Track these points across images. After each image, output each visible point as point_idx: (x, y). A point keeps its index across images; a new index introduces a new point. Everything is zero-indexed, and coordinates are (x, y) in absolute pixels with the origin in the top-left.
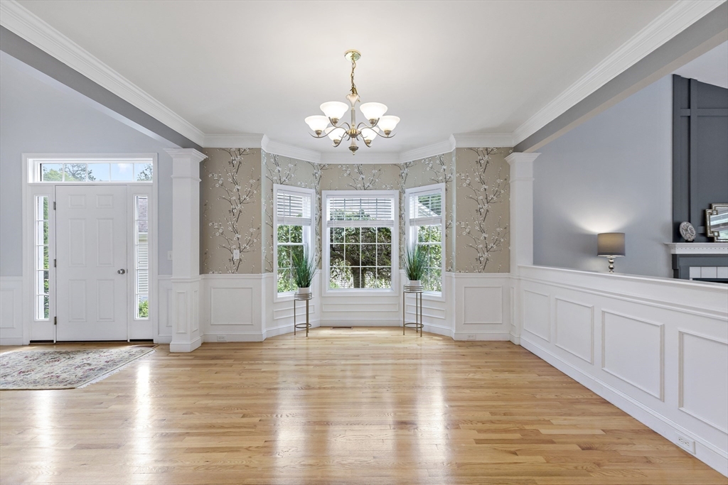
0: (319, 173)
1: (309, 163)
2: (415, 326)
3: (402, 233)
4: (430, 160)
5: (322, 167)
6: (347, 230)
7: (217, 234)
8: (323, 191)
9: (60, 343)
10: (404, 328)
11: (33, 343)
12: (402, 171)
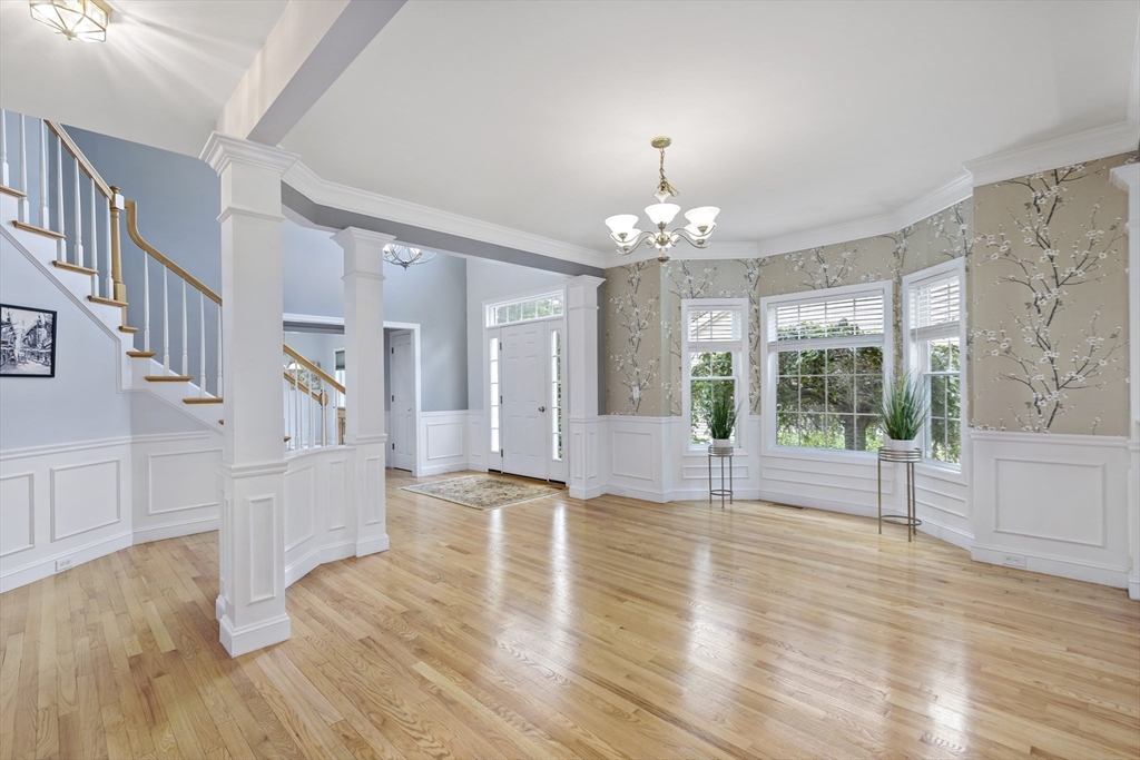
0: (756, 272)
1: (738, 260)
2: (906, 521)
3: (900, 355)
4: (941, 218)
5: (760, 263)
6: (804, 354)
7: (618, 368)
8: (761, 299)
9: (506, 474)
10: (882, 520)
11: (491, 471)
12: (898, 246)
